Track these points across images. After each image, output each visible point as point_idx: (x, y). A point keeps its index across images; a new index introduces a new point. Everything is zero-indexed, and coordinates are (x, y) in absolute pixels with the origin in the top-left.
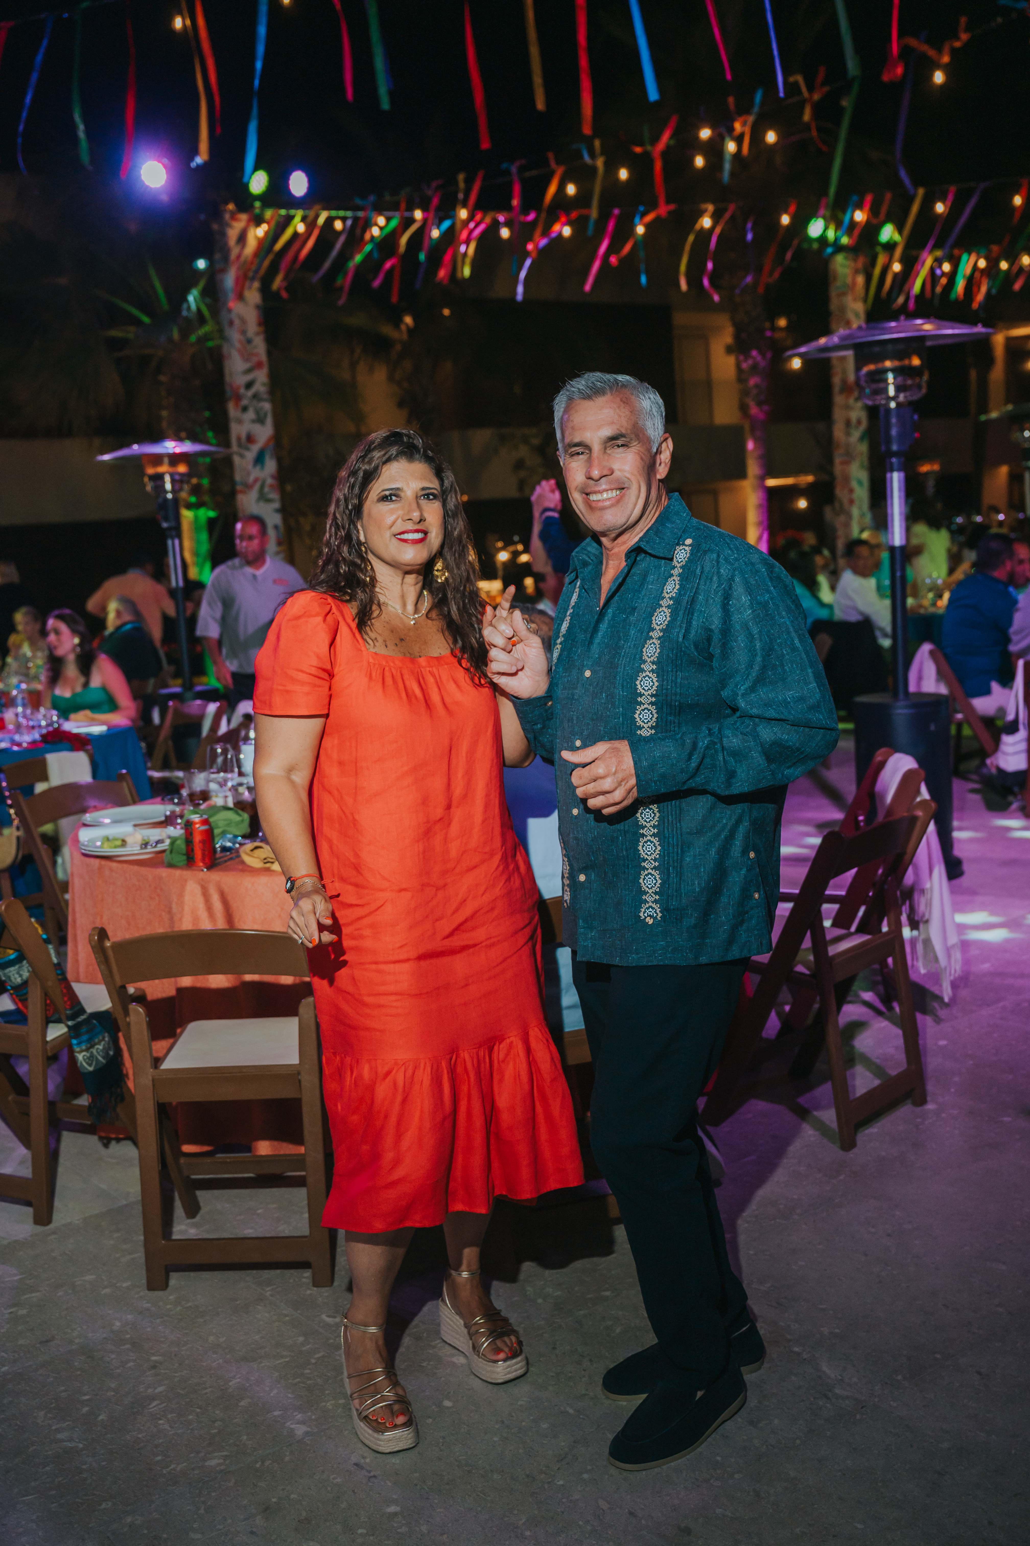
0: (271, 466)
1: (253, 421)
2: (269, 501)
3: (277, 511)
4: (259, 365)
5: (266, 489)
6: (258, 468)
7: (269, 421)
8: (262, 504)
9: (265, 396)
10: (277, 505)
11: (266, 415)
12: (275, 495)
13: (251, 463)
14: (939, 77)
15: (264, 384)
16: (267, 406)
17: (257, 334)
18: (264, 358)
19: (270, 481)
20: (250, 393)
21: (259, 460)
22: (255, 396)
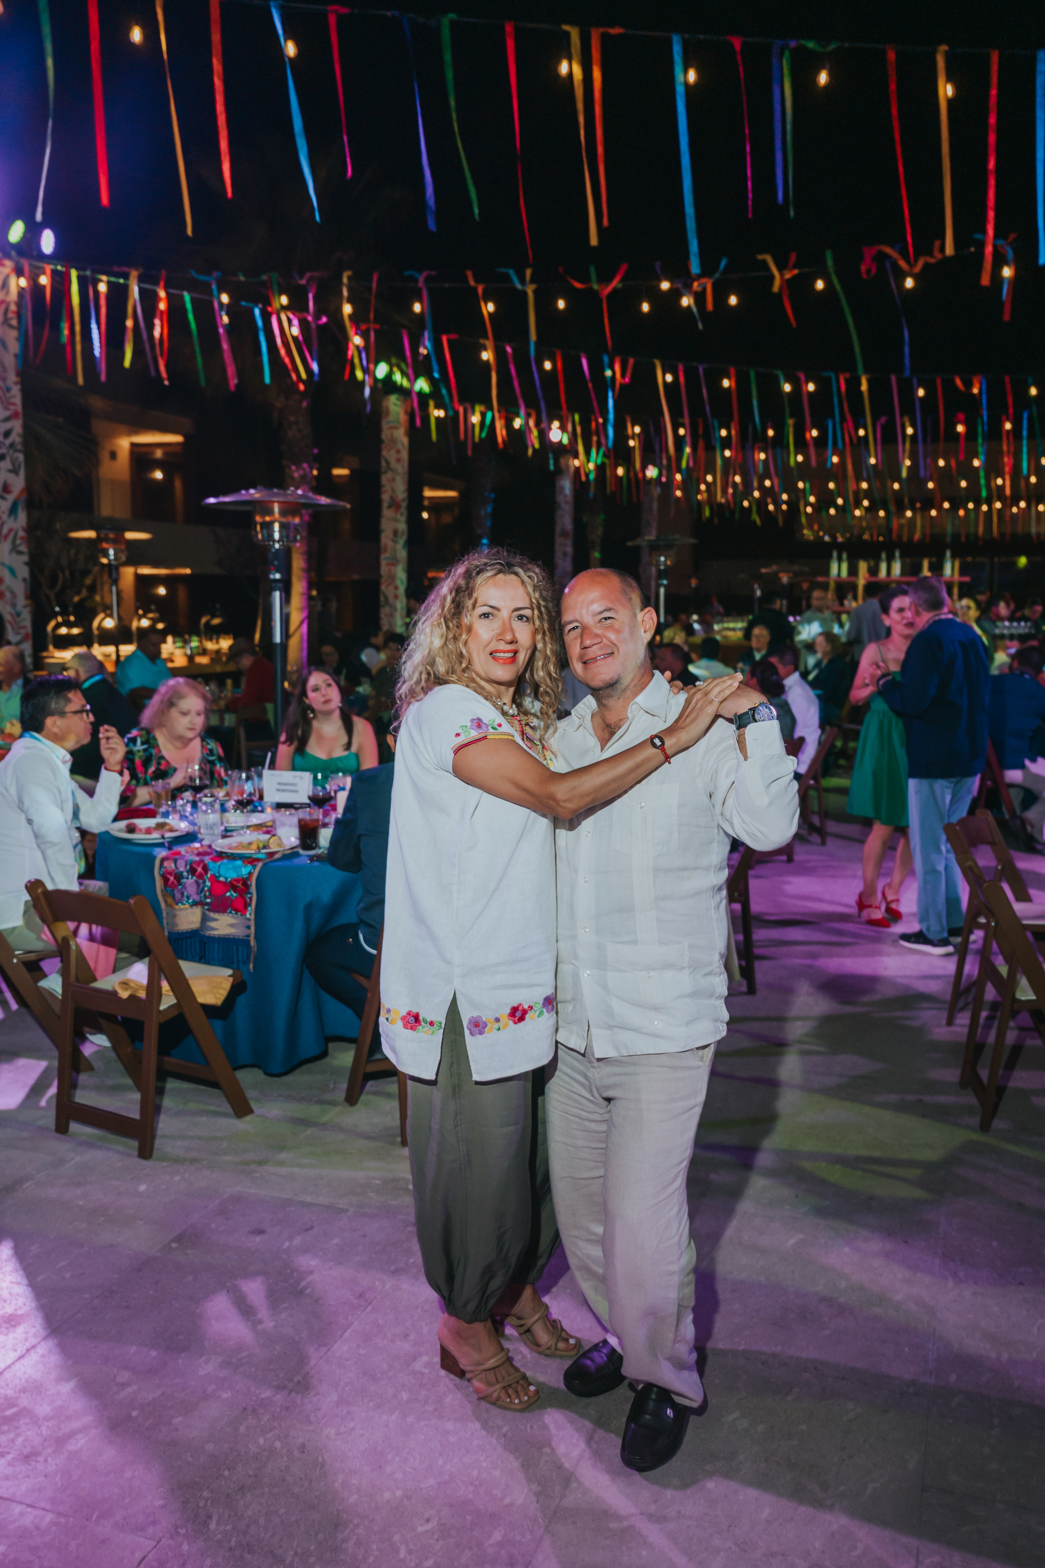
0: (22, 517)
1: (10, 471)
2: (20, 553)
3: (26, 564)
4: (15, 415)
5: (18, 541)
6: (12, 518)
7: (22, 472)
8: (14, 555)
9: (19, 447)
10: (25, 558)
11: (20, 466)
12: (23, 548)
13: (7, 513)
14: (909, 283)
15: (19, 435)
16: (21, 457)
17: (16, 383)
18: (19, 408)
19: (21, 533)
20: (8, 442)
21: (13, 511)
22: (12, 445)
